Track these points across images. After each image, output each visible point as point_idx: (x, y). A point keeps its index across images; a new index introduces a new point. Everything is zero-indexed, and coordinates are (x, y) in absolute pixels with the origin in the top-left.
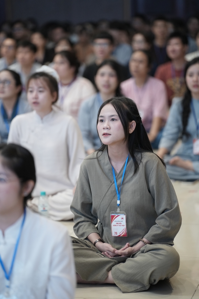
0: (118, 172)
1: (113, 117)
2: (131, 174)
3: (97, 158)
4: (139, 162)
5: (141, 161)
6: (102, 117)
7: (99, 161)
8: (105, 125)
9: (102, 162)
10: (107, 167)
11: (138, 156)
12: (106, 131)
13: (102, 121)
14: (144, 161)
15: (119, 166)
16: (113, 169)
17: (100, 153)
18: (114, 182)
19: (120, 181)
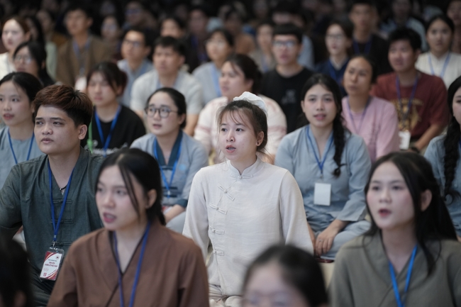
0: (399, 269)
1: (397, 184)
2: (423, 275)
3: (364, 246)
4: (436, 257)
5: (439, 255)
6: (376, 182)
7: (366, 252)
8: (383, 194)
9: (372, 252)
10: (379, 263)
11: (434, 246)
12: (383, 206)
13: (376, 189)
14: (445, 254)
15: (400, 260)
16: (389, 266)
17: (368, 239)
18: (392, 287)
19: (403, 285)
